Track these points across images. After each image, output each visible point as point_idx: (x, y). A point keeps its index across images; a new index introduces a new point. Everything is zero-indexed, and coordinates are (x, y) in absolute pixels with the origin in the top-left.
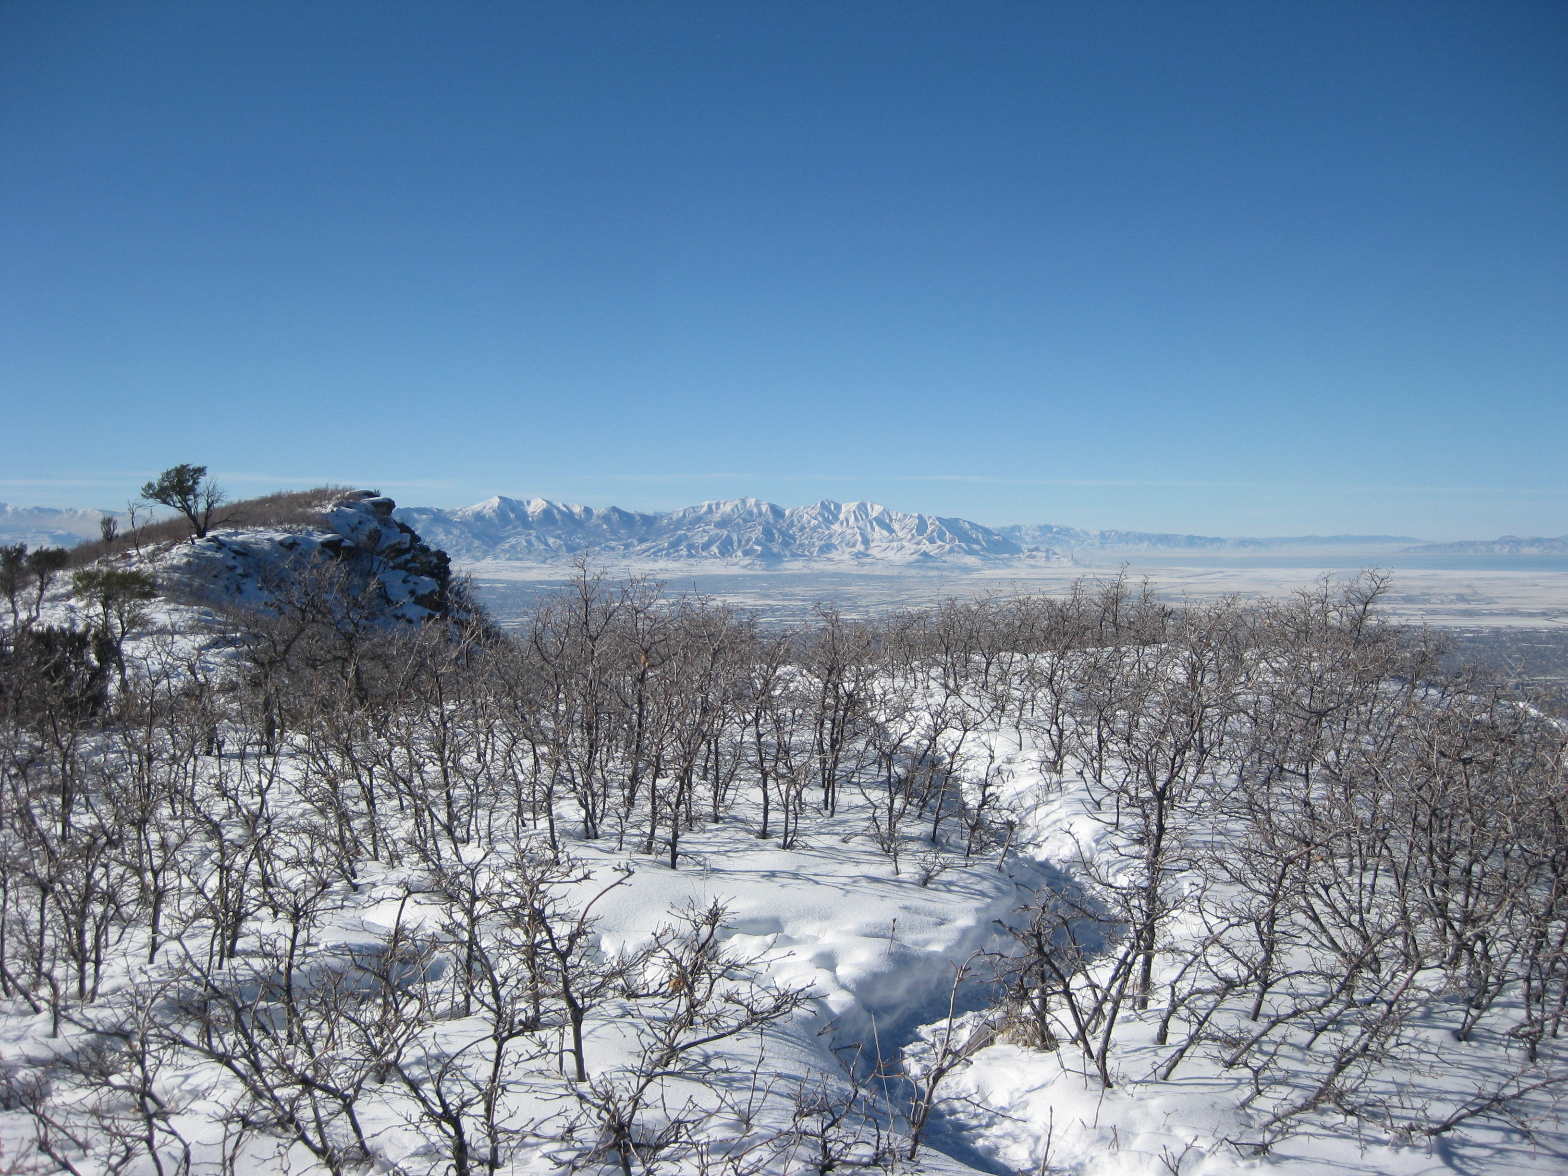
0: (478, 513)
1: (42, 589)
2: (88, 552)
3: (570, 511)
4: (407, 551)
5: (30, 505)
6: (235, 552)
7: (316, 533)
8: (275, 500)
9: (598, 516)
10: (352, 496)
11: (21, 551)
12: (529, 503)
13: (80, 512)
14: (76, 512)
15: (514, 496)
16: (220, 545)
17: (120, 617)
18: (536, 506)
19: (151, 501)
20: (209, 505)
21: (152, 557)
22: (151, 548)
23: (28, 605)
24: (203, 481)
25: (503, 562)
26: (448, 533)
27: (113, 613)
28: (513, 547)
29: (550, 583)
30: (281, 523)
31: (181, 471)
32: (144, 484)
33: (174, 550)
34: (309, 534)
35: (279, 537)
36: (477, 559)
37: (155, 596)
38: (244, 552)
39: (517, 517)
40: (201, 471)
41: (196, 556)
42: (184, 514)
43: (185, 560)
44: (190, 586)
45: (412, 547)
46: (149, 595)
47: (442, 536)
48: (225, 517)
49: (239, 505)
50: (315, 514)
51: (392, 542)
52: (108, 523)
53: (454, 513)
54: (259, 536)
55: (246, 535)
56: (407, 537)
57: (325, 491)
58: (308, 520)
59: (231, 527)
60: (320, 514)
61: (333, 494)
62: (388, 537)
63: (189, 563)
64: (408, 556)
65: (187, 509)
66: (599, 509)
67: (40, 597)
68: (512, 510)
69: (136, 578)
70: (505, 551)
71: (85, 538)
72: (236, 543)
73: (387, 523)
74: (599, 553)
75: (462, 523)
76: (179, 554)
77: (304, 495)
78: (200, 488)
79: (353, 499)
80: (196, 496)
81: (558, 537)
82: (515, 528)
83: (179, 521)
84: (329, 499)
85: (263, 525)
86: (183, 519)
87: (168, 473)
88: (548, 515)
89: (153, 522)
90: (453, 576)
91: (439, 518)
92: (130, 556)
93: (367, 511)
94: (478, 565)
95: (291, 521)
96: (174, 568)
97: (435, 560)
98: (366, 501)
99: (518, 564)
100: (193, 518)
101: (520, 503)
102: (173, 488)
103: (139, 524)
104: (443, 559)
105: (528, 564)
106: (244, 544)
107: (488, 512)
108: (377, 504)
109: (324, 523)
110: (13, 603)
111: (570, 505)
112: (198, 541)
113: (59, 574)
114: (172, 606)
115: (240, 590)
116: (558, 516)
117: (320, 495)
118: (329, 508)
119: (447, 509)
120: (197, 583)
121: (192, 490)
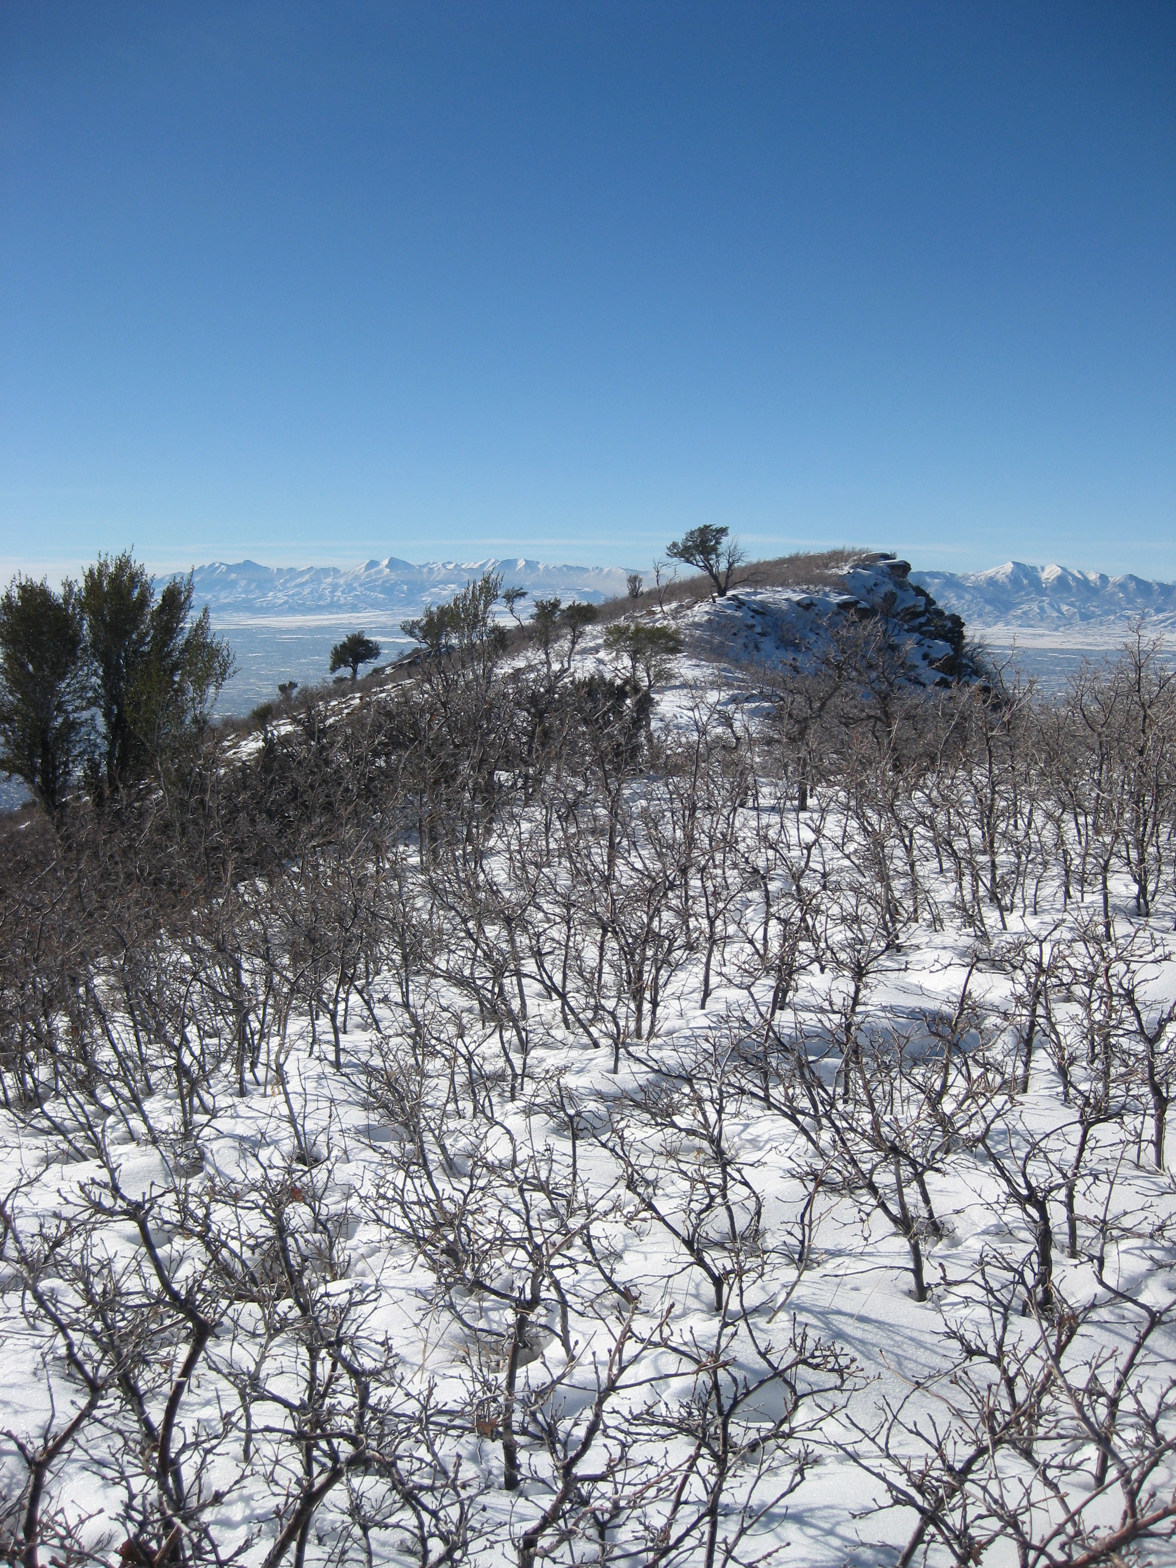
0: (991, 578)
1: (574, 643)
2: (615, 608)
3: (1086, 579)
4: (922, 614)
5: (559, 564)
6: (753, 611)
7: (832, 595)
8: (793, 561)
9: (1114, 584)
10: (868, 558)
11: (555, 605)
12: (1043, 569)
13: (606, 570)
14: (602, 570)
15: (1028, 561)
16: (740, 604)
17: (648, 671)
18: (1050, 573)
19: (675, 560)
20: (731, 565)
21: (676, 614)
22: (674, 605)
23: (560, 657)
24: (725, 540)
25: (1014, 629)
26: (960, 598)
27: (640, 666)
28: (1025, 613)
29: (1062, 651)
30: (798, 584)
31: (704, 531)
32: (669, 543)
33: (696, 608)
34: (826, 594)
35: (796, 597)
36: (988, 625)
37: (680, 652)
38: (762, 611)
39: (1031, 583)
40: (723, 531)
41: (717, 613)
42: (706, 573)
43: (706, 618)
44: (710, 642)
45: (926, 610)
46: (674, 651)
47: (954, 601)
48: (745, 576)
49: (758, 565)
50: (831, 576)
51: (907, 605)
52: (634, 580)
53: (966, 578)
54: (777, 596)
55: (766, 595)
56: (922, 600)
57: (842, 553)
58: (825, 581)
59: (750, 586)
60: (837, 575)
61: (850, 555)
62: (903, 600)
63: (709, 621)
64: (923, 620)
65: (708, 568)
66: (1116, 577)
67: (572, 650)
68: (1026, 577)
69: (662, 633)
70: (1017, 617)
71: (610, 595)
72: (754, 602)
73: (902, 586)
74: (1113, 622)
75: (974, 588)
76: (700, 611)
77: (821, 557)
78: (721, 548)
79: (869, 561)
80: (718, 556)
81: (1072, 604)
82: (1028, 594)
83: (702, 579)
84: (846, 561)
85: (782, 585)
86: (704, 578)
87: (692, 533)
88: (1062, 581)
89: (677, 581)
90: (965, 641)
91: (951, 582)
92: (654, 613)
93: (883, 573)
94: (989, 631)
95: (808, 582)
96: (696, 625)
97: (949, 624)
98: (882, 563)
99: (1030, 631)
100: (715, 577)
101: (1034, 569)
102: (696, 547)
103: (663, 583)
104: (957, 623)
105: (1040, 631)
106: (762, 603)
107: (1001, 578)
108: (893, 567)
109: (840, 585)
110: (547, 654)
111: (1086, 572)
112: (719, 600)
113: (588, 628)
114: (694, 662)
115: (757, 648)
116: (1073, 584)
117: (837, 557)
118: (846, 570)
119: (959, 573)
120: (717, 640)
121: (714, 549)
